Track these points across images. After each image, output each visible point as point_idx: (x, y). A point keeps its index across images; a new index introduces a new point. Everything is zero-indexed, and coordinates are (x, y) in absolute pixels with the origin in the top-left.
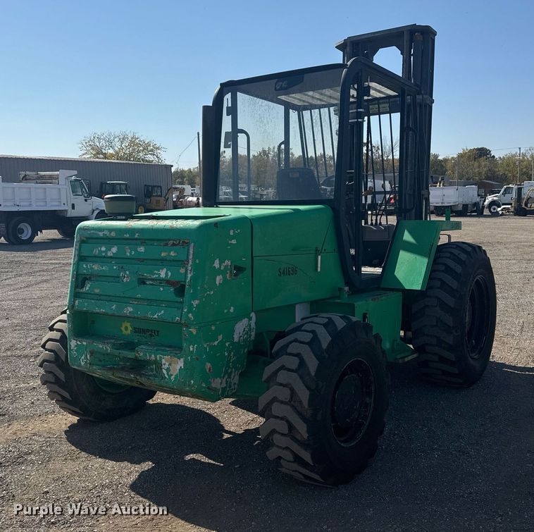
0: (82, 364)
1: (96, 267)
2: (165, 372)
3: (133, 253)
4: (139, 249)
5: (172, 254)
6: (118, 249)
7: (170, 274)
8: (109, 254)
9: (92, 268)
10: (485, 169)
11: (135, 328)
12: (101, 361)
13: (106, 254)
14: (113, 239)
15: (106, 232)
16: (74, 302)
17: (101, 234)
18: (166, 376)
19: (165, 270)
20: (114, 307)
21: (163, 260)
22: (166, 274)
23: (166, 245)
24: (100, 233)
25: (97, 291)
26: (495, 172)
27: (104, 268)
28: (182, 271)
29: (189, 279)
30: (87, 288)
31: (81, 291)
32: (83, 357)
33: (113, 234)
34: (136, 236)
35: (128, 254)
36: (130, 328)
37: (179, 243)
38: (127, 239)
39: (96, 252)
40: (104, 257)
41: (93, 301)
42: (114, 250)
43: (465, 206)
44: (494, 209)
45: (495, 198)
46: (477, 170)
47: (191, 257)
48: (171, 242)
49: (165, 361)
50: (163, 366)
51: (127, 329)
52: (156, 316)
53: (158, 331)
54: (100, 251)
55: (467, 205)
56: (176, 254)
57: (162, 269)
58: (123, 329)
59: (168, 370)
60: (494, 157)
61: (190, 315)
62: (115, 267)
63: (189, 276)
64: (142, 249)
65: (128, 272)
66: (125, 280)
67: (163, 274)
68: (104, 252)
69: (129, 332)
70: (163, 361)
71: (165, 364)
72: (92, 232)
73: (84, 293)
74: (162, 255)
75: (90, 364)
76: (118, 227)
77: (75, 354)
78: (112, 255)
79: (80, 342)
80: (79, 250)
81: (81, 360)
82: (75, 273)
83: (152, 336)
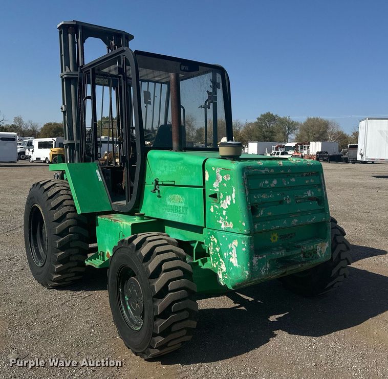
0: (263, 273)
1: (264, 196)
3: (288, 182)
4: (291, 180)
5: (311, 181)
6: (277, 181)
7: (313, 193)
8: (272, 185)
9: (261, 198)
11: (280, 236)
13: (270, 185)
14: (272, 174)
15: (267, 170)
16: (254, 227)
17: (263, 171)
18: (320, 256)
19: (310, 191)
20: (285, 222)
21: (307, 185)
22: (311, 194)
23: (302, 176)
25: (270, 214)
27: (270, 196)
28: (319, 191)
30: (262, 213)
31: (257, 216)
32: (263, 268)
33: (272, 171)
34: (289, 171)
35: (285, 184)
36: (277, 237)
37: (309, 174)
38: (282, 174)
39: (261, 185)
40: (268, 188)
41: (269, 222)
42: (275, 182)
50: (318, 250)
51: (275, 238)
52: (312, 221)
53: (295, 233)
54: (264, 184)
56: (314, 181)
57: (308, 191)
58: (272, 239)
59: (320, 252)
62: (278, 194)
64: (293, 180)
65: (288, 196)
66: (288, 202)
67: (309, 194)
68: (267, 184)
69: (276, 240)
70: (318, 247)
72: (255, 170)
73: (259, 218)
74: (306, 182)
75: (269, 271)
76: (274, 165)
77: (256, 269)
78: (274, 186)
79: (260, 256)
80: (248, 185)
81: (262, 271)
82: (249, 203)
83: (291, 237)
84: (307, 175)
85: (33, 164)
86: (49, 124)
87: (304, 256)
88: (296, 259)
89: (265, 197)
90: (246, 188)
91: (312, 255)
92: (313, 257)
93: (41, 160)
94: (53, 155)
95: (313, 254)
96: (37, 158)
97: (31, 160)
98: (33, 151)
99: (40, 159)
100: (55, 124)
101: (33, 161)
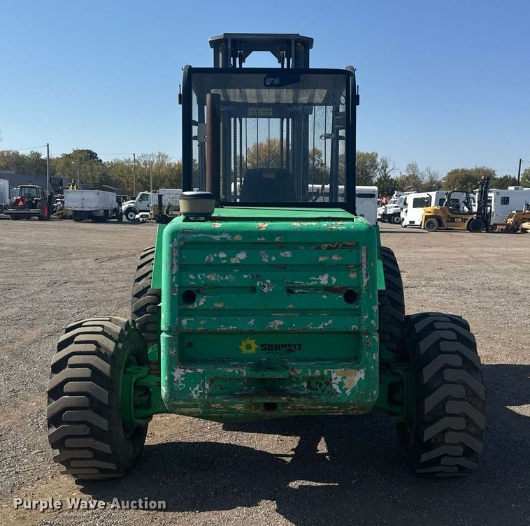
0: (195, 396)
1: (212, 277)
2: (335, 386)
3: (274, 258)
4: (282, 254)
5: (335, 258)
6: (248, 254)
7: (334, 280)
8: (234, 261)
9: (205, 279)
10: (98, 173)
11: (262, 345)
12: (222, 389)
13: (229, 260)
14: (239, 243)
15: (225, 236)
16: (180, 321)
17: (217, 238)
18: (338, 391)
19: (326, 276)
21: (322, 264)
22: (329, 280)
23: (319, 248)
24: (215, 237)
25: (219, 305)
26: (109, 177)
27: (227, 278)
28: (353, 276)
29: (365, 284)
30: (201, 302)
31: (191, 307)
32: (197, 388)
33: (238, 238)
34: (277, 240)
35: (267, 261)
36: (255, 346)
37: (338, 245)
38: (262, 243)
39: (209, 258)
40: (225, 264)
42: (242, 256)
43: (106, 211)
44: (131, 216)
45: (132, 205)
46: (89, 174)
47: (364, 260)
48: (326, 245)
49: (336, 376)
50: (333, 381)
51: (250, 347)
52: (321, 327)
53: (300, 346)
54: (217, 258)
55: (108, 211)
56: (340, 258)
57: (323, 275)
58: (243, 347)
59: (341, 384)
60: (101, 161)
61: (373, 322)
62: (245, 276)
63: (365, 281)
64: (288, 254)
65: (268, 281)
66: (265, 290)
67: (324, 280)
68: (223, 259)
69: (253, 350)
70: (334, 375)
71: (335, 379)
72: (200, 235)
73: (196, 309)
74: (320, 259)
75: (209, 394)
76: (245, 229)
77: (181, 387)
78: (238, 262)
79: (191, 369)
80: (179, 258)
81: (193, 392)
82: (176, 285)
83: (289, 351)
84: (329, 248)
85: (406, 229)
86: (455, 171)
87: (309, 386)
88: (295, 388)
89: (213, 279)
90: (175, 263)
91: (323, 388)
92: (323, 390)
93: (416, 224)
94: (427, 217)
95: (324, 385)
96: (411, 222)
97: (404, 224)
98: (406, 212)
99: (413, 222)
100: (463, 170)
101: (406, 226)
